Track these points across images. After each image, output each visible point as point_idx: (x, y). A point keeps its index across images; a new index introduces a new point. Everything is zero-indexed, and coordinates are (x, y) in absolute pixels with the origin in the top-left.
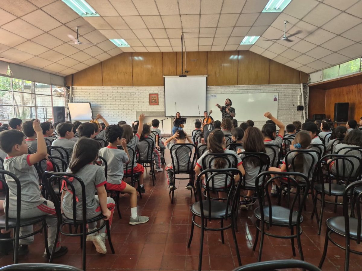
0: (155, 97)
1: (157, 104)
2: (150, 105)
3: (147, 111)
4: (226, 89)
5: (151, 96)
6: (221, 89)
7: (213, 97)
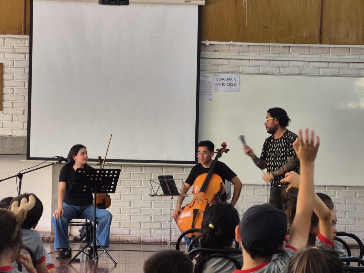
6: (259, 55)
7: (223, 84)
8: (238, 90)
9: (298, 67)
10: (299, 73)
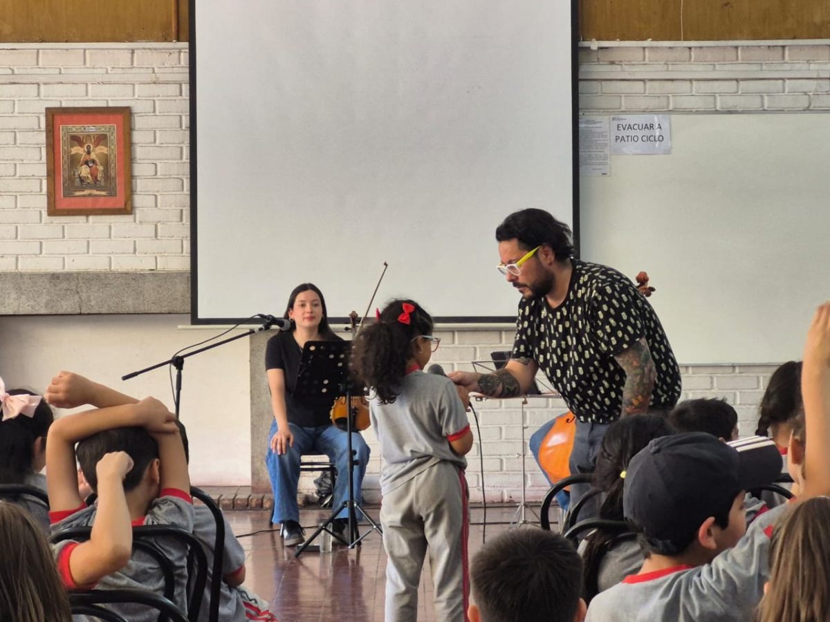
0: (101, 139)
1: (119, 202)
2: (54, 211)
3: (29, 265)
4: (753, 70)
5: (63, 131)
6: (714, 70)
7: (633, 139)
8: (668, 152)
9: (805, 93)
10: (806, 105)
